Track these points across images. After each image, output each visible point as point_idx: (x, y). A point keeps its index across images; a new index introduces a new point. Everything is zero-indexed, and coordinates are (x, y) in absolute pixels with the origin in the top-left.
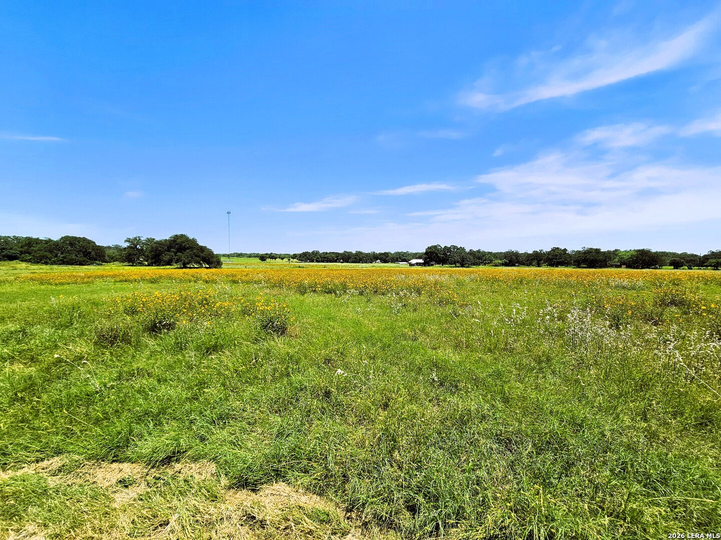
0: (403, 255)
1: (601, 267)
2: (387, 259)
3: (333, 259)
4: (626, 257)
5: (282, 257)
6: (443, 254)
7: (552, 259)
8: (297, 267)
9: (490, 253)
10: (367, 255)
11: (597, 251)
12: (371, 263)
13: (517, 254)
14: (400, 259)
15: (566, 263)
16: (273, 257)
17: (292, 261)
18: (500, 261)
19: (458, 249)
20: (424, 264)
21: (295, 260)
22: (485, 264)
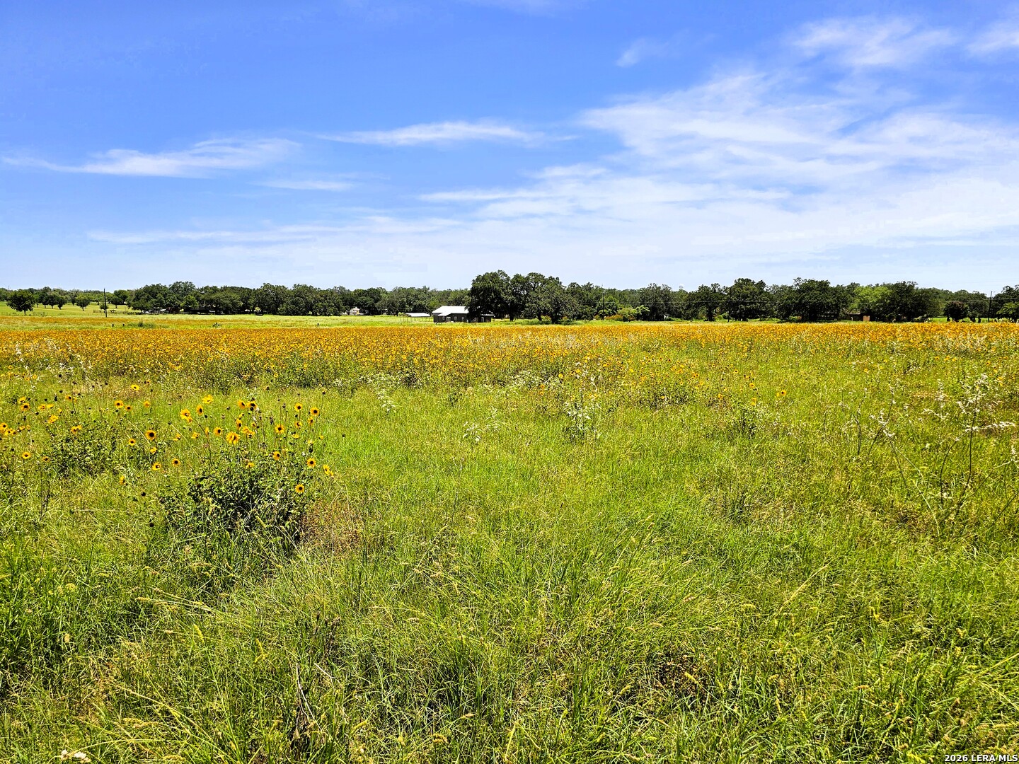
0: (416, 296)
1: (829, 319)
2: (377, 305)
3: (234, 304)
4: (872, 300)
5: (82, 300)
6: (513, 293)
7: (737, 303)
8: (135, 326)
9: (612, 292)
10: (327, 295)
11: (823, 286)
12: (335, 315)
13: (665, 294)
14: (410, 304)
15: (764, 313)
16: (51, 298)
17: (113, 312)
18: (633, 310)
19: (545, 282)
20: (470, 317)
21: (122, 308)
22: (602, 317)
